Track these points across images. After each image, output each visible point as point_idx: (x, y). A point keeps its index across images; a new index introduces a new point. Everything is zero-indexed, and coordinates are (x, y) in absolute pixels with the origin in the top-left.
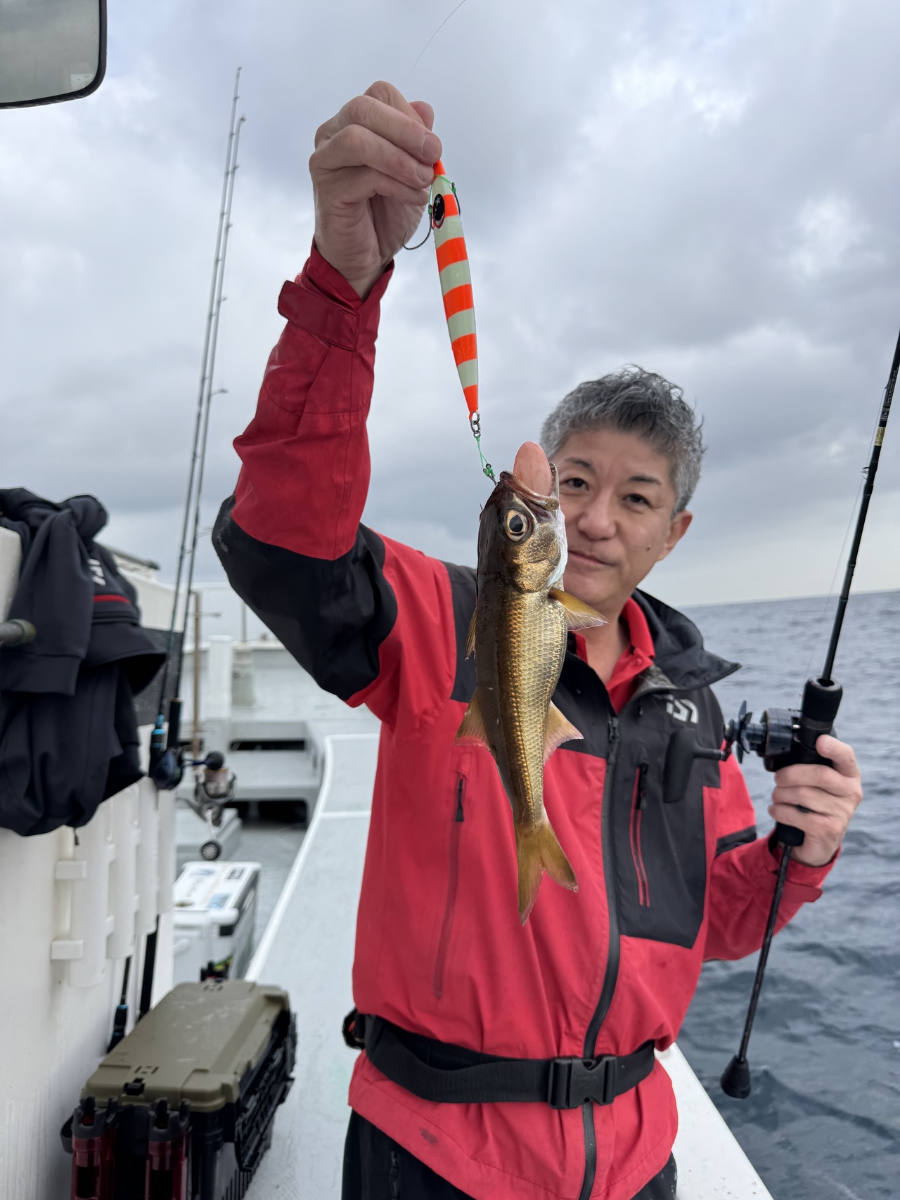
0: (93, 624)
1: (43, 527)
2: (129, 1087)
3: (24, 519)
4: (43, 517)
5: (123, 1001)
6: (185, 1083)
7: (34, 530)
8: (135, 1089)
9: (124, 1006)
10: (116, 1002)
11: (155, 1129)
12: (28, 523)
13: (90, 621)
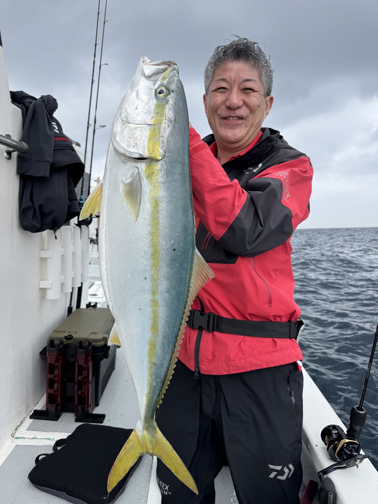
0: (54, 150)
1: (31, 107)
2: (67, 337)
3: (23, 104)
4: (31, 103)
5: (71, 304)
6: (89, 336)
7: (27, 108)
8: (69, 338)
9: (71, 306)
10: (68, 305)
11: (79, 350)
12: (25, 106)
13: (53, 149)
